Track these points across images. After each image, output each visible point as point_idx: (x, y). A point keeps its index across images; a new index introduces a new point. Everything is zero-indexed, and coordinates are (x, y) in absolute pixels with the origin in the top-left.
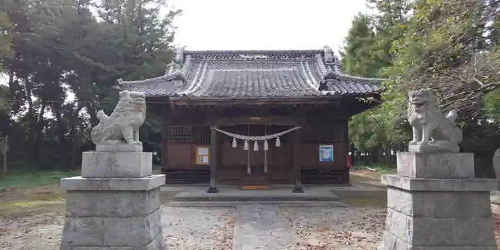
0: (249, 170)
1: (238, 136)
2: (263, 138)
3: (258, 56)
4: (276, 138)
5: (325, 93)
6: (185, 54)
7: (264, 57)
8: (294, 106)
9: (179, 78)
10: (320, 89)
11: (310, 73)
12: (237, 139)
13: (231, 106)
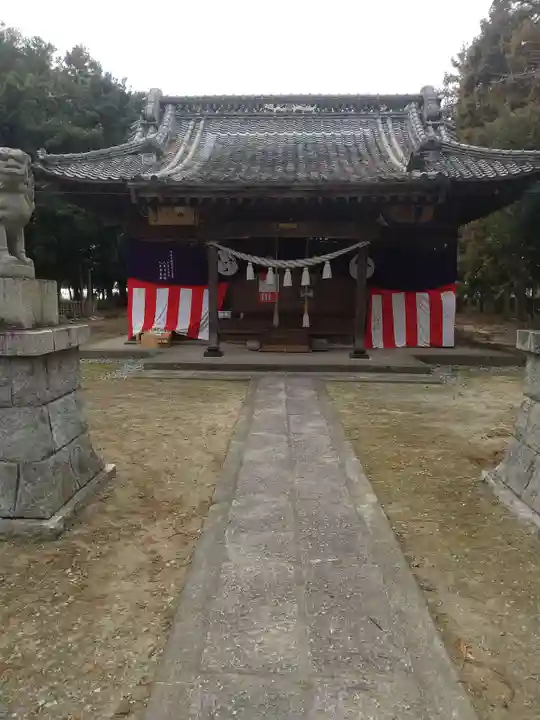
0: (276, 321)
1: (258, 260)
2: (300, 263)
3: (299, 107)
4: (324, 263)
5: (417, 174)
6: (164, 103)
7: (310, 109)
8: (359, 200)
9: (149, 148)
10: (410, 169)
11: (394, 140)
12: (254, 265)
13: (240, 200)
